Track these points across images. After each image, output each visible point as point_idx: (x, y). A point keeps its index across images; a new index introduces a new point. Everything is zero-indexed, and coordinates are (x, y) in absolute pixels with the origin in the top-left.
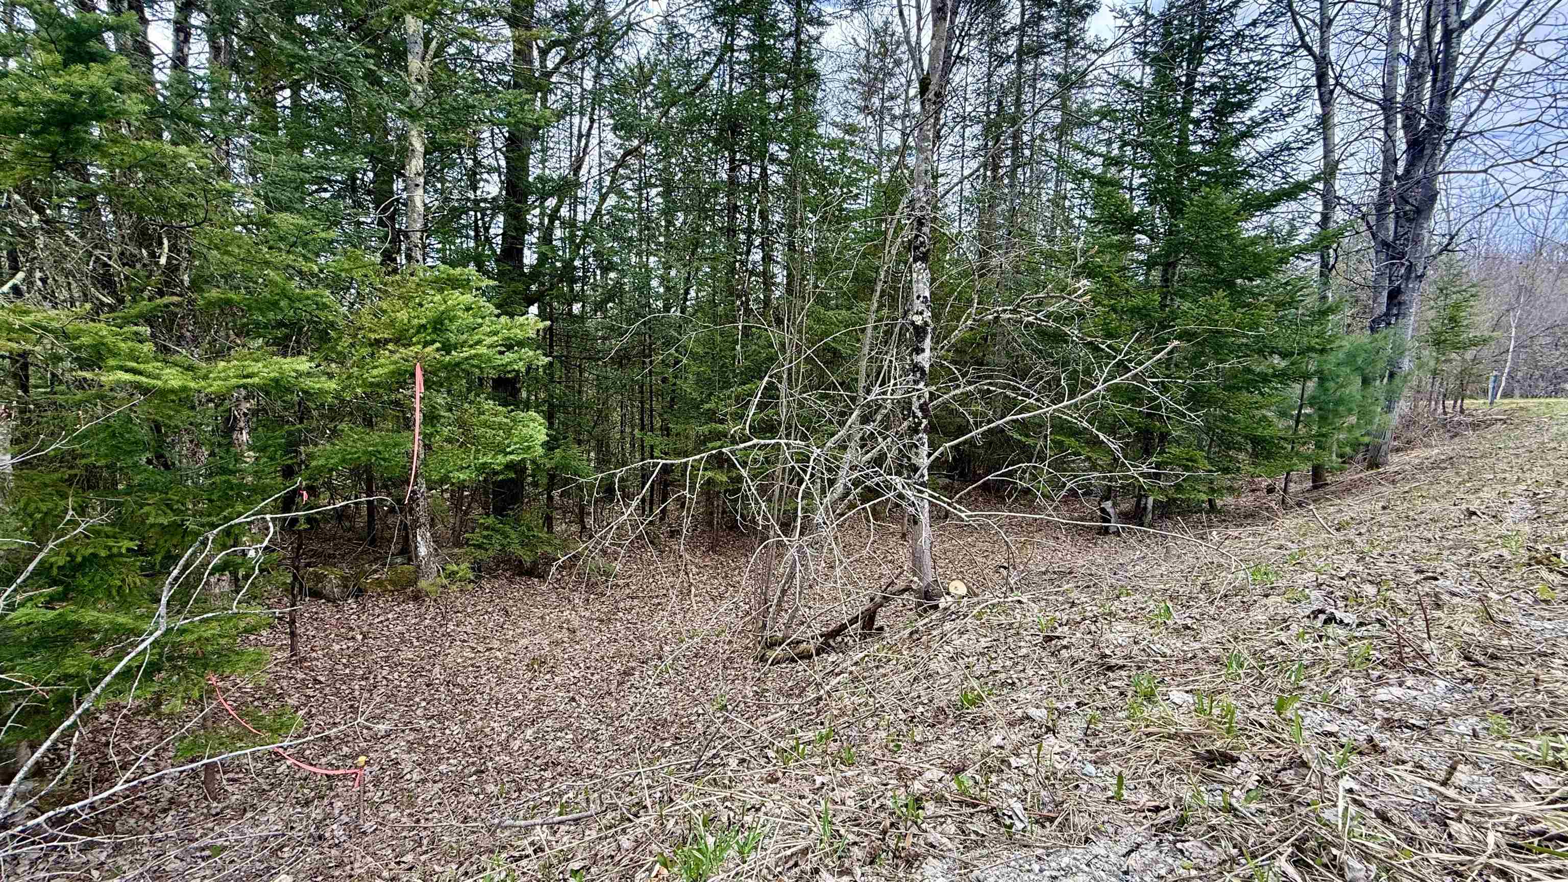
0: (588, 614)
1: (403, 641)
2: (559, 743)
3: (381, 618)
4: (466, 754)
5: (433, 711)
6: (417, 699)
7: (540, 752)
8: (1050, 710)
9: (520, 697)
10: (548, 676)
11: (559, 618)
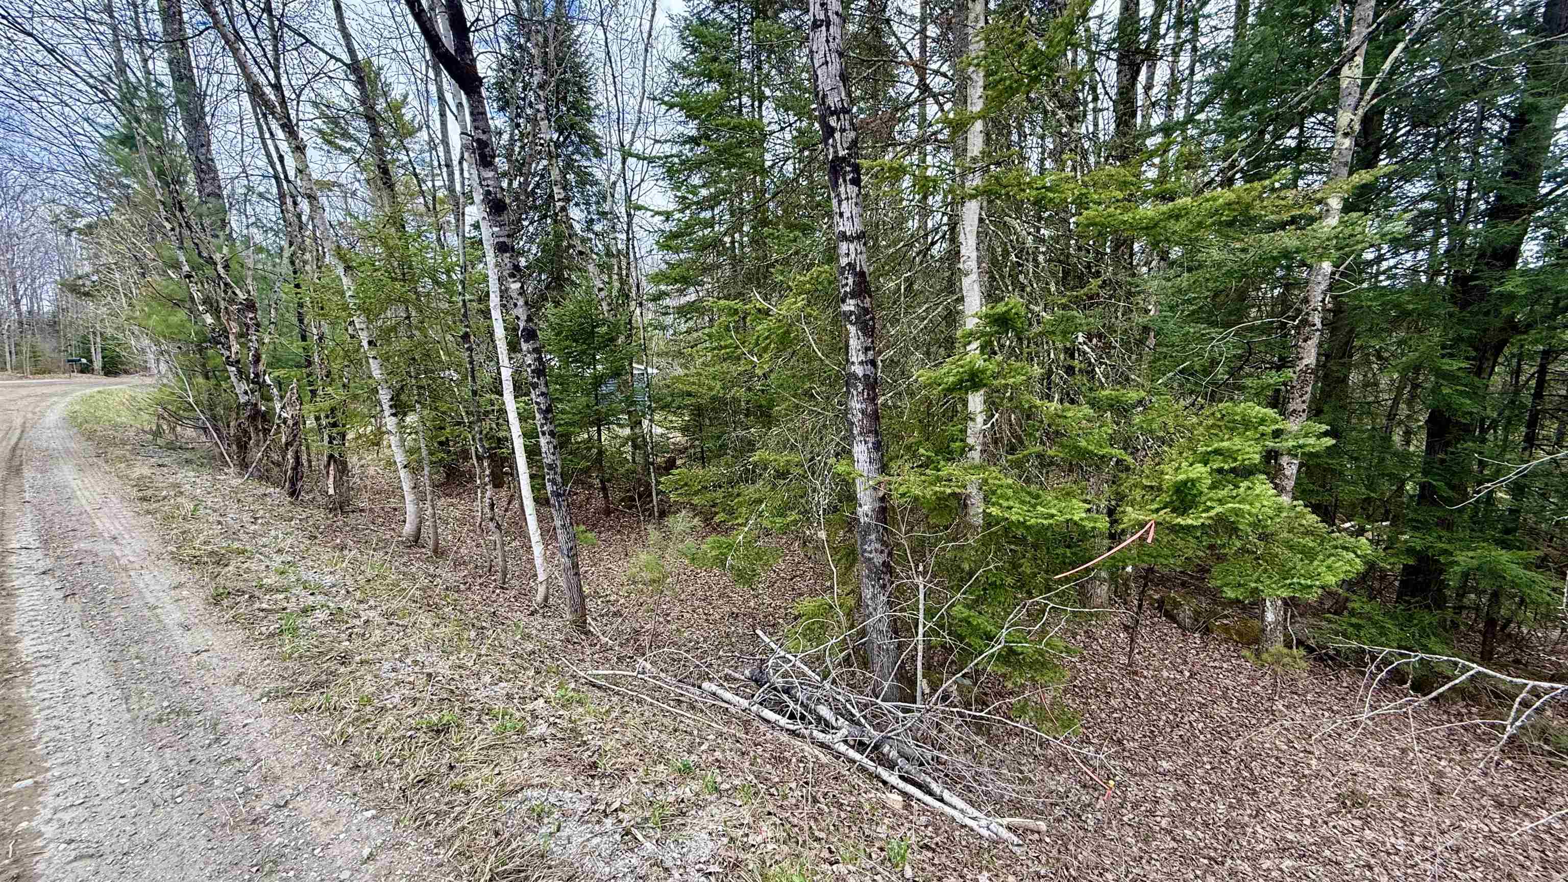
1: (1225, 696)
3: (1217, 664)
4: (1215, 837)
5: (1214, 779)
6: (1205, 759)
9: (1307, 822)
11: (1430, 763)
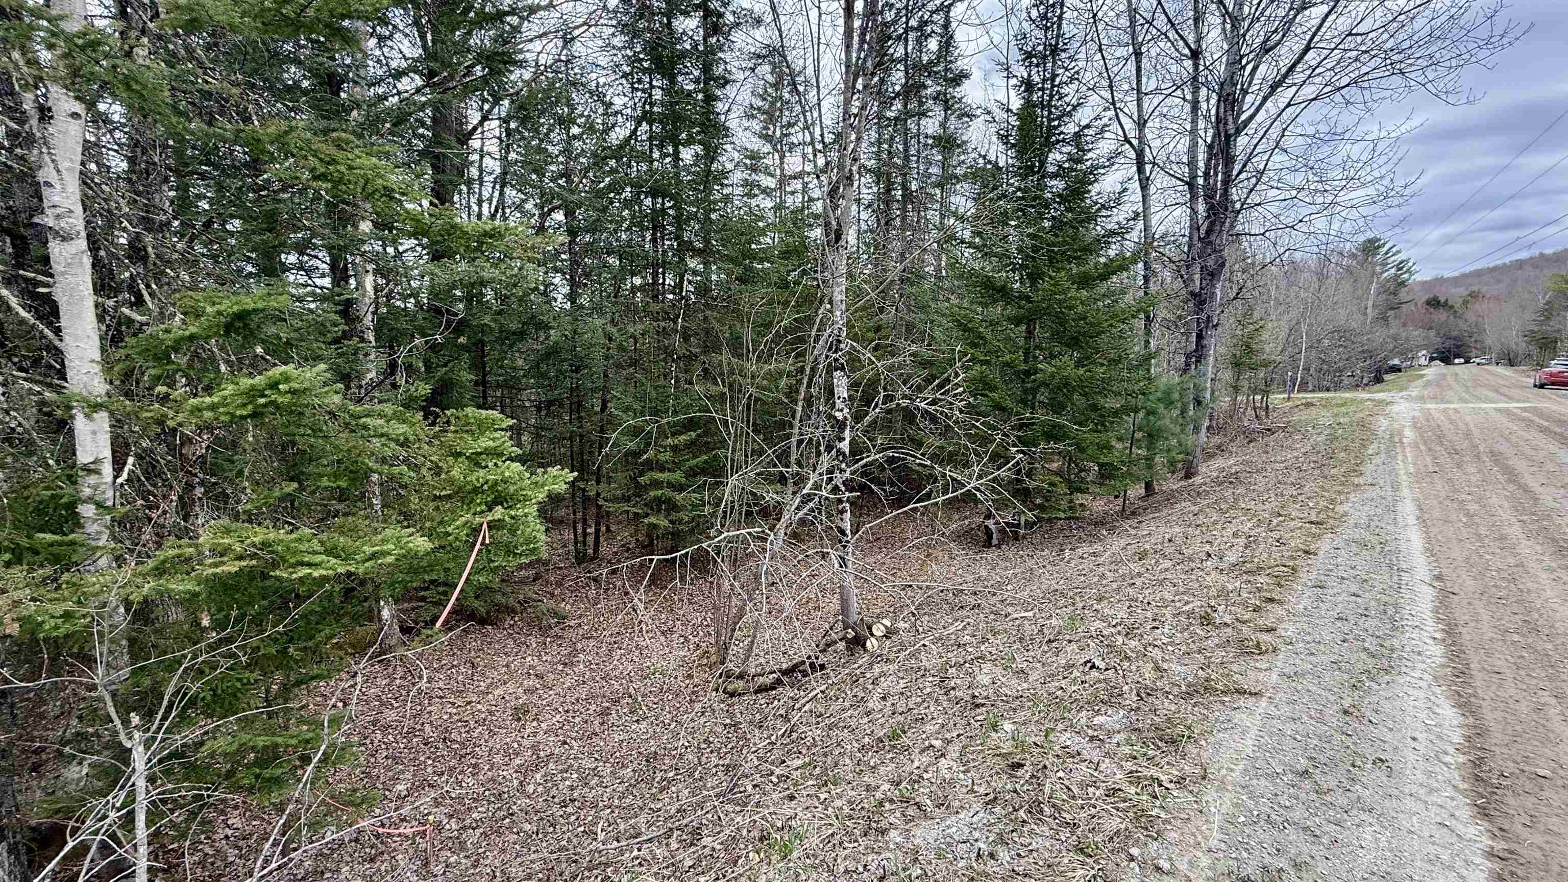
0: (549, 658)
1: (382, 704)
2: (567, 783)
4: (489, 802)
6: (422, 758)
7: (554, 792)
8: (943, 740)
9: (516, 745)
10: (535, 724)
11: (523, 664)
